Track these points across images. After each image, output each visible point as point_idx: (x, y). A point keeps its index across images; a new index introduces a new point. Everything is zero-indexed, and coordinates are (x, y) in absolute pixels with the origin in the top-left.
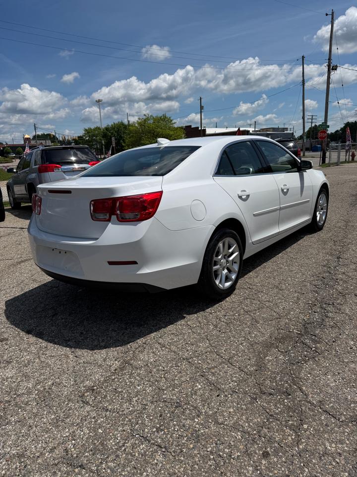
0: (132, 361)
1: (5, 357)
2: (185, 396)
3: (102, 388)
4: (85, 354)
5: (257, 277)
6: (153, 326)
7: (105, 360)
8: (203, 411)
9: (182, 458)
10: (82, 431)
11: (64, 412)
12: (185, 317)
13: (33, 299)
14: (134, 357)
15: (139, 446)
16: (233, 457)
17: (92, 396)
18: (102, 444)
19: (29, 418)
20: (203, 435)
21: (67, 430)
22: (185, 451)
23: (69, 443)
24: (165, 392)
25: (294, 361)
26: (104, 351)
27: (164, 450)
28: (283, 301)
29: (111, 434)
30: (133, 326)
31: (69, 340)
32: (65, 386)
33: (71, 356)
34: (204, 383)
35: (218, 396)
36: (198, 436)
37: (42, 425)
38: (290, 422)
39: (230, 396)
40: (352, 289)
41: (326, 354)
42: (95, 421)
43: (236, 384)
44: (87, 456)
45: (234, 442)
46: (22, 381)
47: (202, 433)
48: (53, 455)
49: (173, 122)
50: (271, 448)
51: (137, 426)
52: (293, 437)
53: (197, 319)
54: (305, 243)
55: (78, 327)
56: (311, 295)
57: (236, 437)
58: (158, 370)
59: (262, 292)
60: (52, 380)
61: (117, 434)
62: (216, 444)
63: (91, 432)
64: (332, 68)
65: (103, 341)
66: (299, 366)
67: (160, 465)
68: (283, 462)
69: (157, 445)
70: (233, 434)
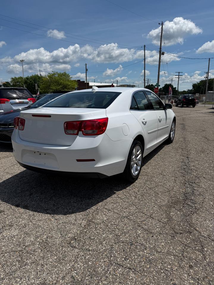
0: (94, 220)
1: (7, 223)
2: (133, 238)
3: (81, 237)
4: (62, 218)
5: (148, 169)
6: (98, 199)
7: (76, 220)
8: (147, 246)
9: (146, 274)
10: (79, 264)
11: (62, 254)
12: (115, 193)
13: (12, 185)
14: (94, 218)
15: (118, 269)
16: (174, 270)
17: (76, 243)
18: (95, 271)
19: (39, 260)
20: (153, 260)
21: (68, 265)
22: (145, 270)
23: (73, 273)
24: (121, 237)
25: (187, 214)
26: (73, 215)
27: (133, 270)
28: (168, 181)
29: (98, 264)
30: (86, 199)
31: (47, 210)
32: (56, 238)
33: (53, 220)
34: (141, 230)
35: (152, 237)
36: (150, 260)
37: (50, 263)
38: (197, 248)
39: (159, 236)
40: (201, 175)
41: (201, 210)
42: (85, 258)
43: (160, 229)
44: (88, 279)
45: (171, 261)
46: (25, 237)
47: (151, 258)
48: (66, 281)
49: (70, 77)
50: (192, 263)
51: (112, 258)
52: (202, 256)
53: (123, 193)
54: (167, 150)
55: (50, 201)
56: (181, 178)
57: (171, 259)
58: (111, 224)
59: (154, 177)
60: (46, 235)
61: (102, 264)
62: (162, 264)
63: (85, 265)
64: (161, 53)
65: (70, 209)
66: (190, 217)
67: (135, 279)
68: (201, 269)
69: (128, 268)
70: (169, 257)
